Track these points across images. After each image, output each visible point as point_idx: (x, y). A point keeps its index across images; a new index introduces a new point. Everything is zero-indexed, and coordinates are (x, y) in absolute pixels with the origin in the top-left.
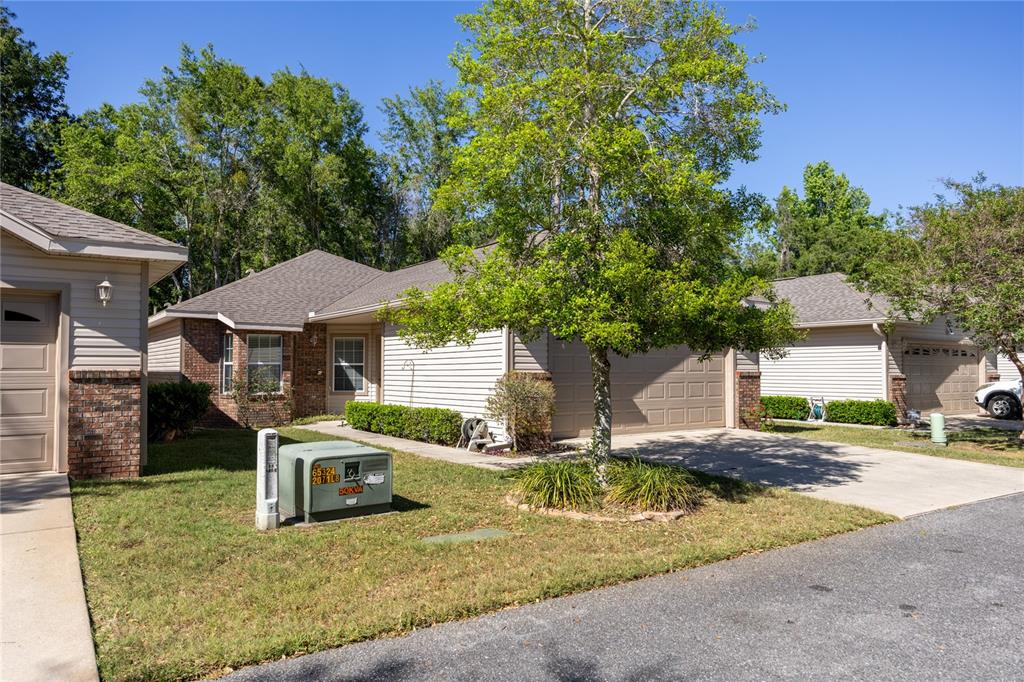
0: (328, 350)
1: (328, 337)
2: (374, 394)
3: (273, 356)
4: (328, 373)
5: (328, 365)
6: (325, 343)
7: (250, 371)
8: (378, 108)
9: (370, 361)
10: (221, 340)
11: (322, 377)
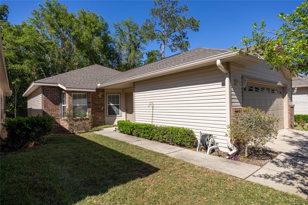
0: (105, 99)
1: (105, 94)
2: (124, 116)
3: (83, 102)
4: (105, 108)
5: (105, 105)
6: (104, 96)
7: (74, 109)
8: (112, 25)
9: (122, 103)
10: (60, 96)
11: (103, 110)
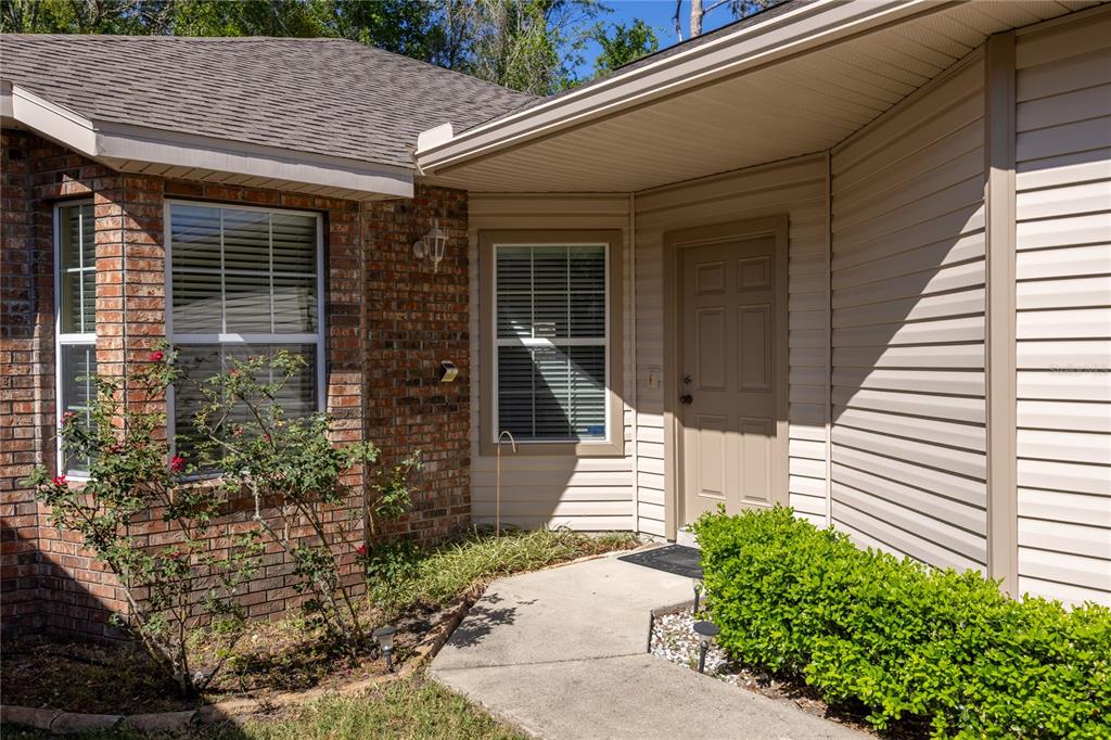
2: (656, 450)
5: (474, 346)
9: (628, 329)
10: (39, 231)
11: (457, 390)
